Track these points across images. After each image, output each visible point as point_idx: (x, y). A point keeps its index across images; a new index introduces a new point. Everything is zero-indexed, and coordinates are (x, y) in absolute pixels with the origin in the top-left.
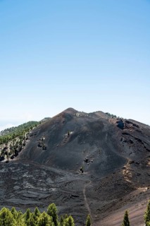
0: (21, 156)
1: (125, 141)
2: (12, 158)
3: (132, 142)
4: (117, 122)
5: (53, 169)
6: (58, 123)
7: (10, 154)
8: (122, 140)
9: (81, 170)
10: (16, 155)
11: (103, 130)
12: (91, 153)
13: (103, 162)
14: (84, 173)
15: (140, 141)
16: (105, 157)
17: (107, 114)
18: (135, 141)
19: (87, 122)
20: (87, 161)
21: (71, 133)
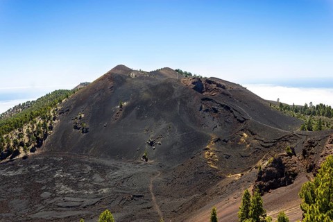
0: (48, 146)
1: (207, 111)
2: (33, 150)
3: (216, 111)
4: (194, 83)
5: (101, 161)
6: (103, 90)
7: (28, 145)
8: (201, 108)
9: (144, 157)
10: (39, 145)
11: (173, 97)
12: (157, 131)
13: (175, 144)
14: (149, 161)
15: (227, 108)
16: (178, 136)
17: (177, 71)
18: (220, 109)
19: (149, 85)
20: (151, 144)
21: (125, 103)
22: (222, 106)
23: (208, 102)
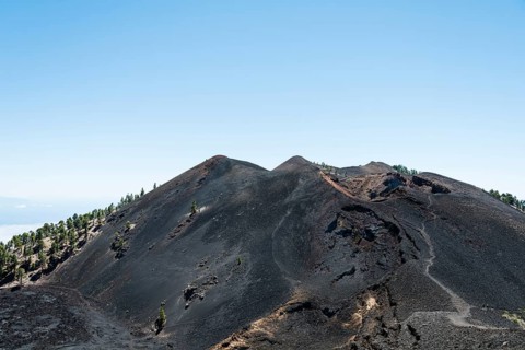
0: (60, 274)
2: (34, 278)
4: (386, 183)
10: (46, 272)
14: (161, 335)
16: (243, 284)
18: (379, 233)
21: (202, 209)
22: (387, 224)
23: (360, 215)
